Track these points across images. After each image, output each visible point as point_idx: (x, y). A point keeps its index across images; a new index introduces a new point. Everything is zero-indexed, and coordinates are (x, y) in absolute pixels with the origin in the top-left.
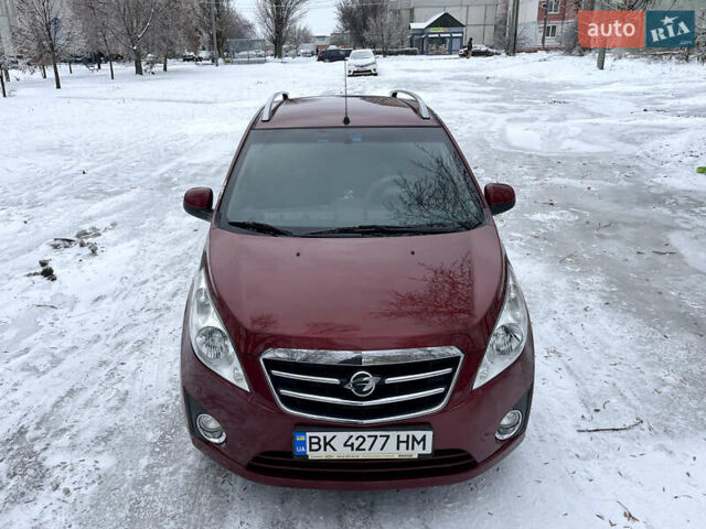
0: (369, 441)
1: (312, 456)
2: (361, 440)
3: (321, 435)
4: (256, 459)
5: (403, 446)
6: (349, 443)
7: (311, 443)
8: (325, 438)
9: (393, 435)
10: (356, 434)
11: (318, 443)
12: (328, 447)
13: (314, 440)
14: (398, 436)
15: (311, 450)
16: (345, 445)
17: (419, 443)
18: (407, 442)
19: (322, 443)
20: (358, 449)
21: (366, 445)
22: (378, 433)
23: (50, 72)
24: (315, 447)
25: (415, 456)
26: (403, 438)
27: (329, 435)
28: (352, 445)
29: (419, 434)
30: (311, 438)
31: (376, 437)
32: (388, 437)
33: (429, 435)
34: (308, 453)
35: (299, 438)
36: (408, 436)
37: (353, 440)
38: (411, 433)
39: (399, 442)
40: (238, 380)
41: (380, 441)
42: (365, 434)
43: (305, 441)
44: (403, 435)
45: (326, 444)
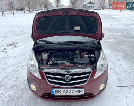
1: (56, 94)
3: (58, 90)
4: (43, 95)
5: (77, 92)
7: (55, 92)
9: (75, 90)
10: (66, 90)
11: (57, 92)
13: (56, 91)
15: (55, 93)
16: (63, 92)
17: (81, 92)
18: (78, 91)
19: (58, 92)
20: (66, 93)
21: (69, 92)
22: (71, 89)
23: (12, 12)
25: (80, 95)
27: (60, 90)
28: (65, 92)
29: (81, 90)
30: (55, 90)
31: (71, 90)
32: (74, 90)
33: (83, 90)
34: (55, 94)
35: (52, 91)
38: (79, 89)
39: (76, 91)
40: (38, 77)
42: (68, 90)
44: (77, 90)
45: (59, 92)
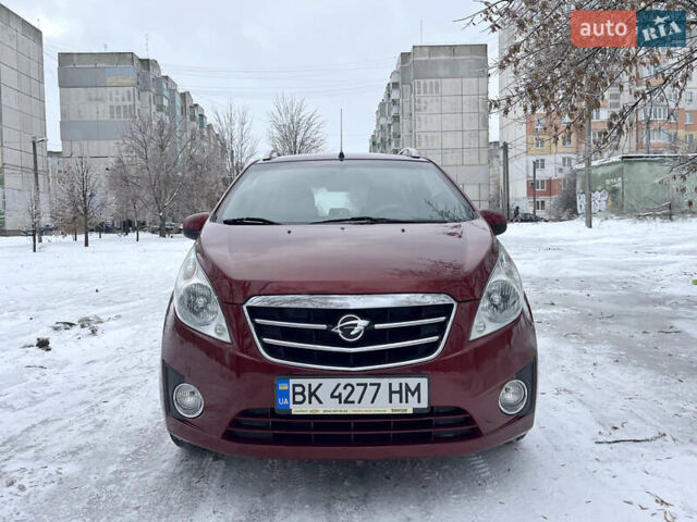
0: (359, 390)
1: (296, 410)
2: (349, 388)
3: (305, 382)
4: (235, 423)
5: (396, 397)
6: (336, 394)
7: (295, 394)
8: (310, 385)
9: (385, 382)
10: (344, 381)
11: (302, 393)
12: (313, 398)
13: (299, 389)
14: (390, 385)
15: (295, 402)
16: (332, 396)
17: (413, 394)
18: (400, 392)
19: (306, 393)
20: (346, 401)
21: (355, 397)
22: (368, 381)
23: (81, 237)
24: (299, 398)
25: (410, 411)
26: (396, 388)
27: (315, 382)
28: (340, 396)
29: (412, 382)
30: (294, 386)
31: (365, 385)
32: (379, 385)
33: (424, 382)
34: (292, 406)
35: (282, 387)
36: (401, 384)
37: (340, 390)
38: (404, 381)
39: (391, 392)
40: (219, 334)
41: (371, 390)
42: (354, 381)
43: (288, 391)
44: (396, 382)
45: (312, 394)
